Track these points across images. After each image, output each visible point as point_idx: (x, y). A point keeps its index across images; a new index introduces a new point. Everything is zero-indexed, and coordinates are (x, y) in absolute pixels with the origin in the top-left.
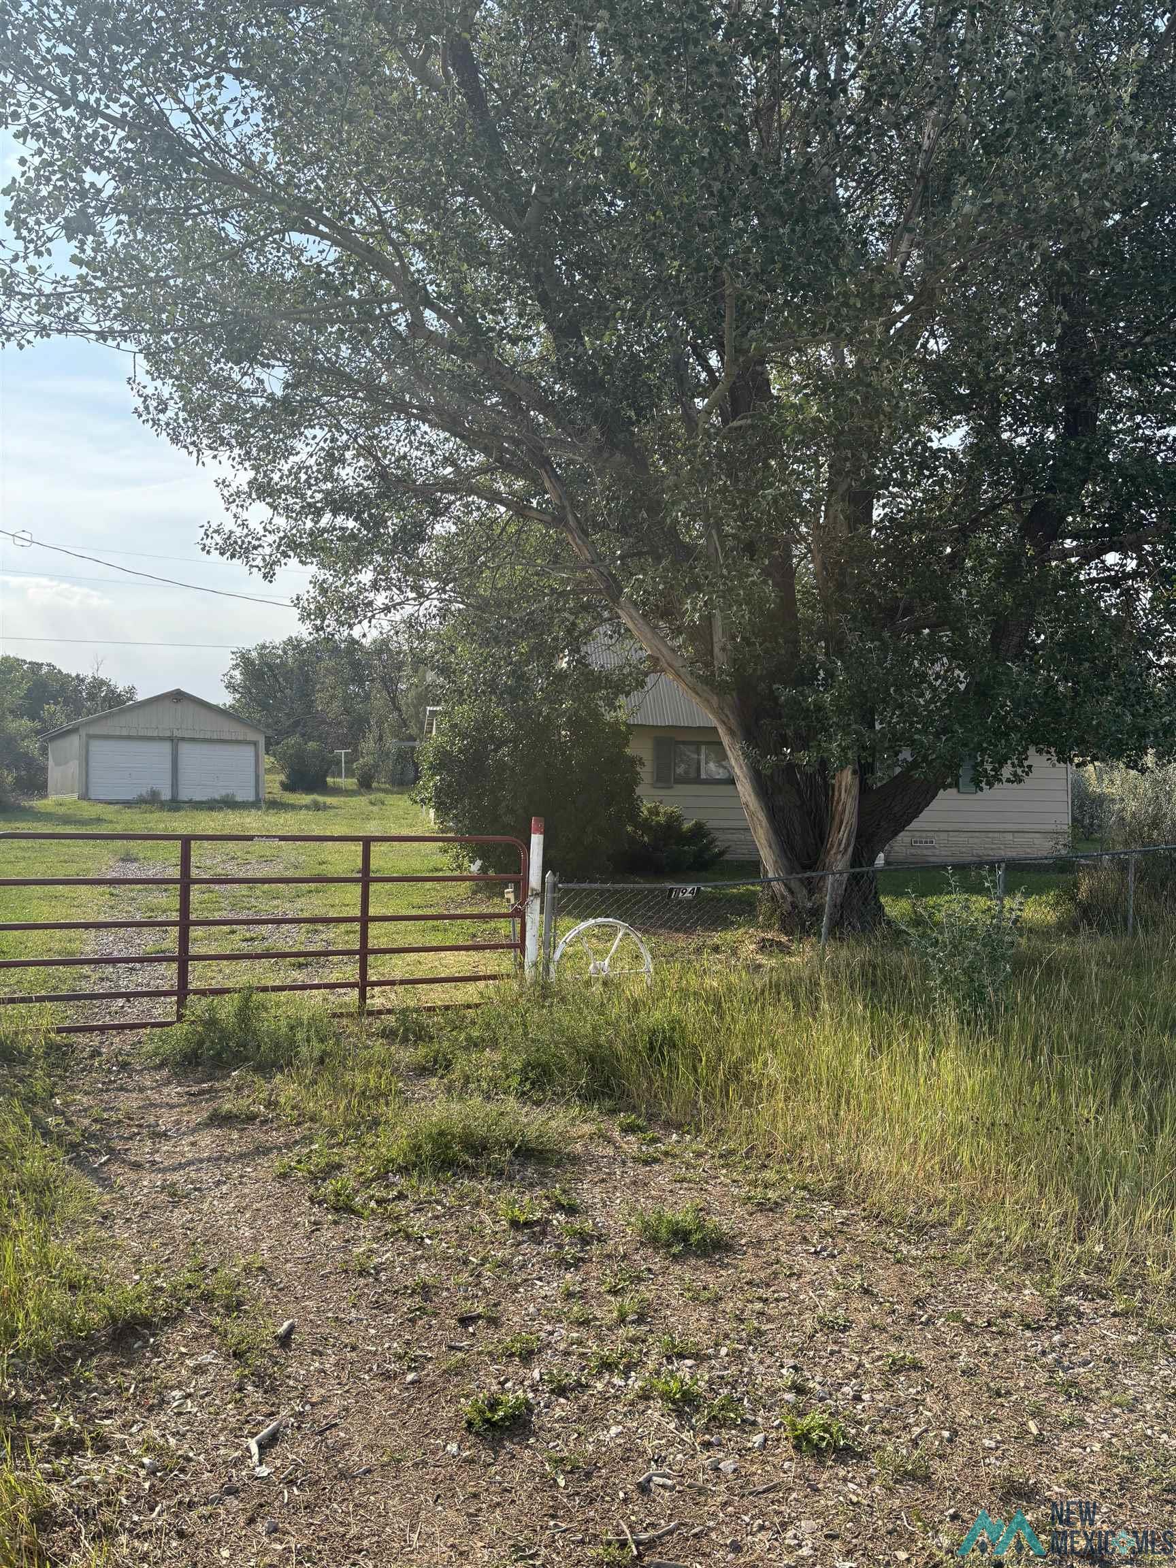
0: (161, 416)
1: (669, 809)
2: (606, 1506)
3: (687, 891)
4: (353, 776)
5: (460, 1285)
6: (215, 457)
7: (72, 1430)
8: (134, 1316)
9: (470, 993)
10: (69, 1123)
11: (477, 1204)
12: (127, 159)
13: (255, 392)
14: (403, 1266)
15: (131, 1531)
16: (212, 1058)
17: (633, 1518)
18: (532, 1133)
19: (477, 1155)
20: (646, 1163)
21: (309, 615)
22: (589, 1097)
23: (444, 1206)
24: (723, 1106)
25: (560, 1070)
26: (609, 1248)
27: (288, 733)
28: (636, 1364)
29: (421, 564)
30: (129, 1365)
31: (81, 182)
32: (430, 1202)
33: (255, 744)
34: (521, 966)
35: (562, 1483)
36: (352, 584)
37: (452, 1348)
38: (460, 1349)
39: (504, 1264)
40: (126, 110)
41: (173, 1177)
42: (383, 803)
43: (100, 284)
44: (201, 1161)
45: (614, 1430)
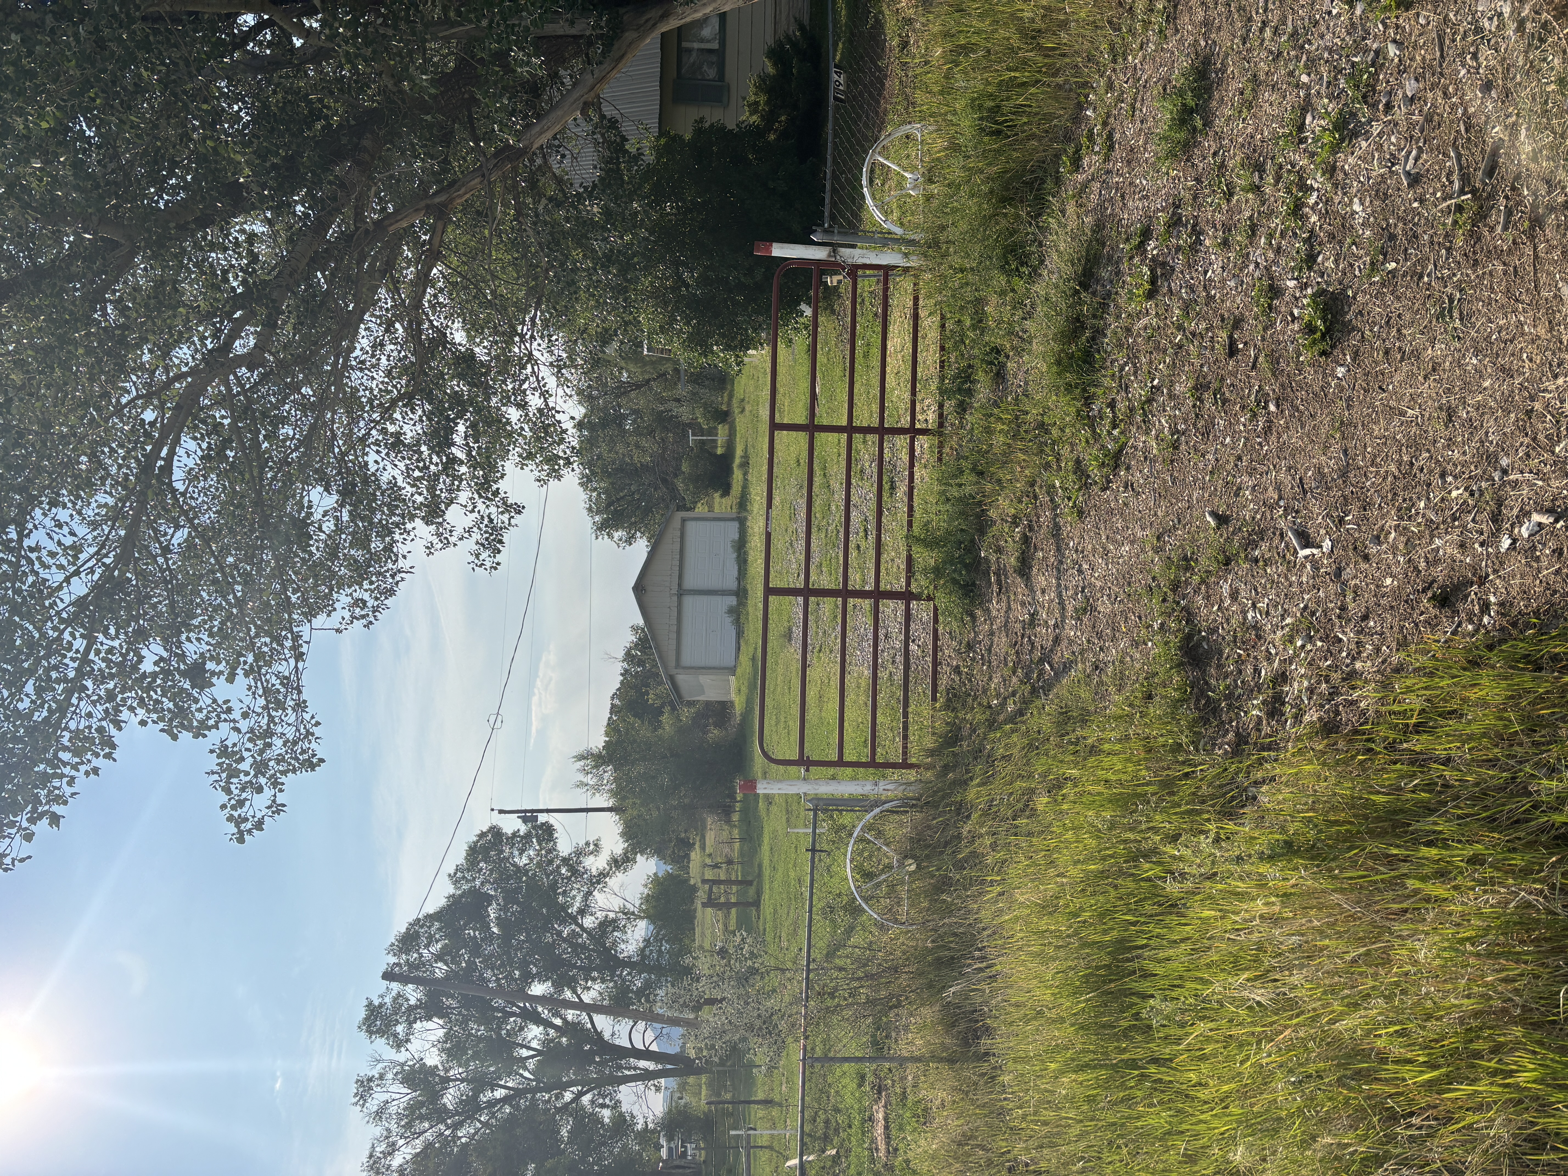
0: (369, 604)
1: (752, 90)
2: (1423, 221)
3: (838, 79)
4: (716, 428)
5: (1200, 354)
6: (404, 557)
7: (1264, 702)
8: (1180, 648)
9: (929, 324)
10: (1014, 694)
11: (1128, 330)
12: (126, 633)
13: (337, 518)
14: (1174, 408)
15: (1354, 659)
16: (968, 572)
17: (1439, 195)
18: (1068, 270)
19: (1083, 328)
20: (1111, 148)
21: (555, 471)
22: (1040, 207)
23: (1126, 364)
24: (1064, 55)
25: (1012, 235)
26: (1187, 196)
27: (673, 489)
28: (1301, 178)
29: (497, 357)
30: (1221, 653)
31: (154, 675)
32: (1121, 377)
33: (684, 521)
34: (906, 270)
35: (1394, 265)
36: (522, 429)
37: (1254, 367)
38: (1256, 358)
39: (1187, 308)
40: (77, 635)
41: (1070, 608)
42: (743, 400)
43: (250, 658)
44: (1059, 585)
45: (1357, 207)
